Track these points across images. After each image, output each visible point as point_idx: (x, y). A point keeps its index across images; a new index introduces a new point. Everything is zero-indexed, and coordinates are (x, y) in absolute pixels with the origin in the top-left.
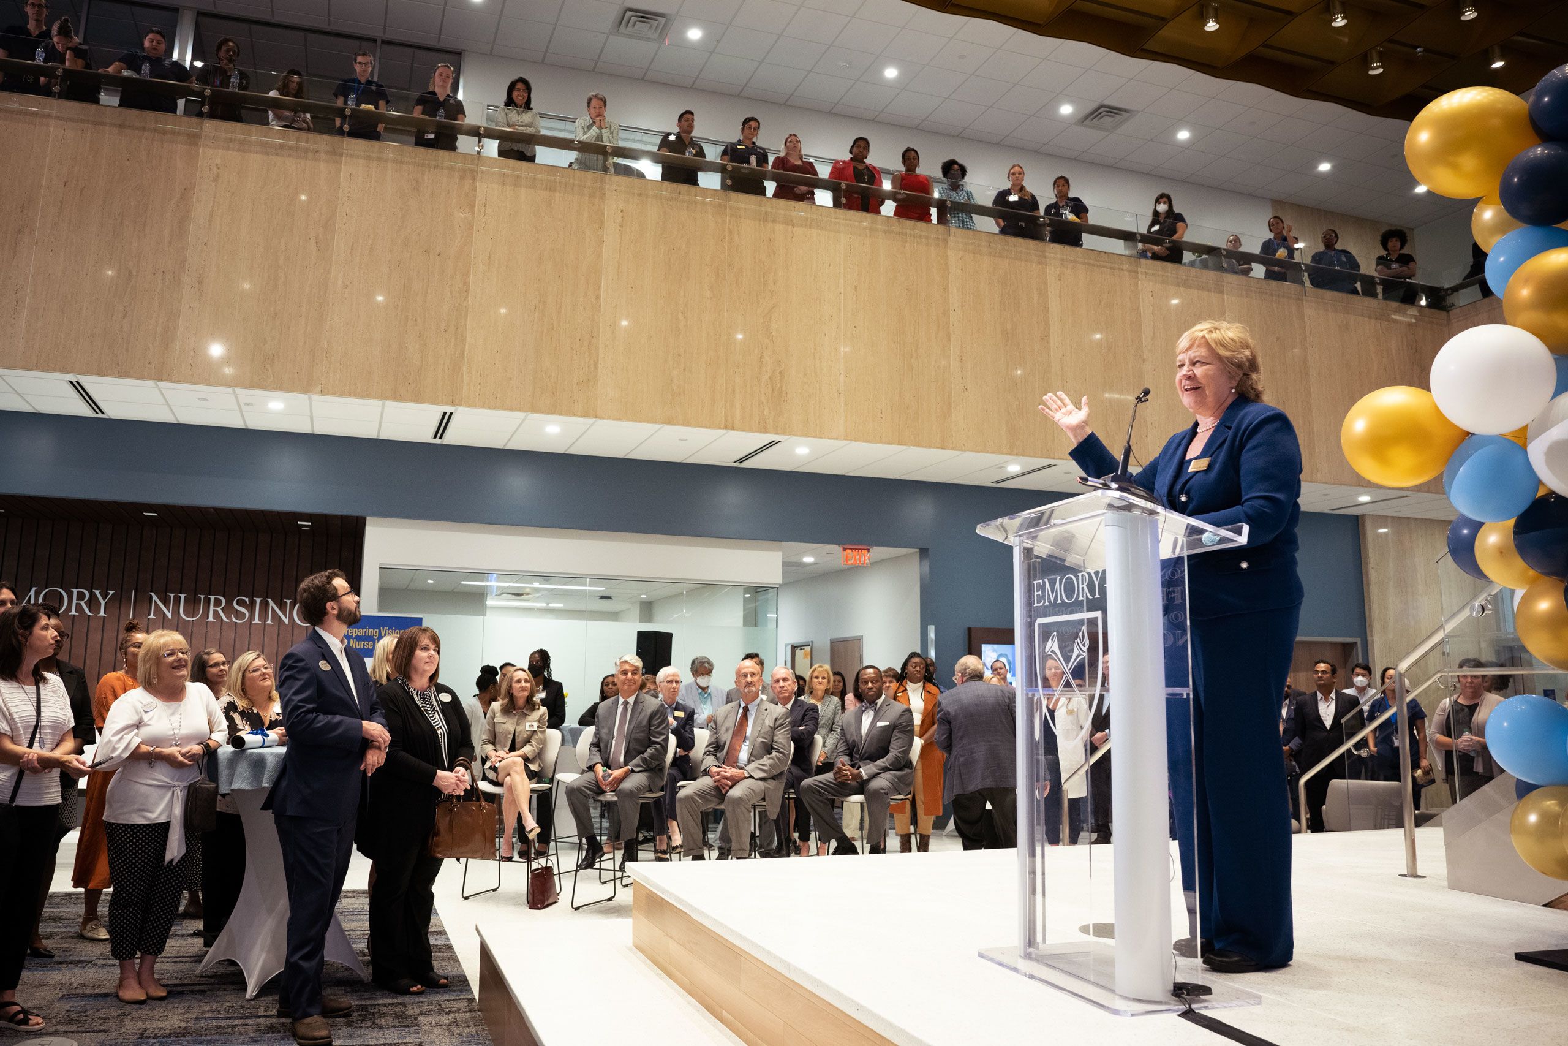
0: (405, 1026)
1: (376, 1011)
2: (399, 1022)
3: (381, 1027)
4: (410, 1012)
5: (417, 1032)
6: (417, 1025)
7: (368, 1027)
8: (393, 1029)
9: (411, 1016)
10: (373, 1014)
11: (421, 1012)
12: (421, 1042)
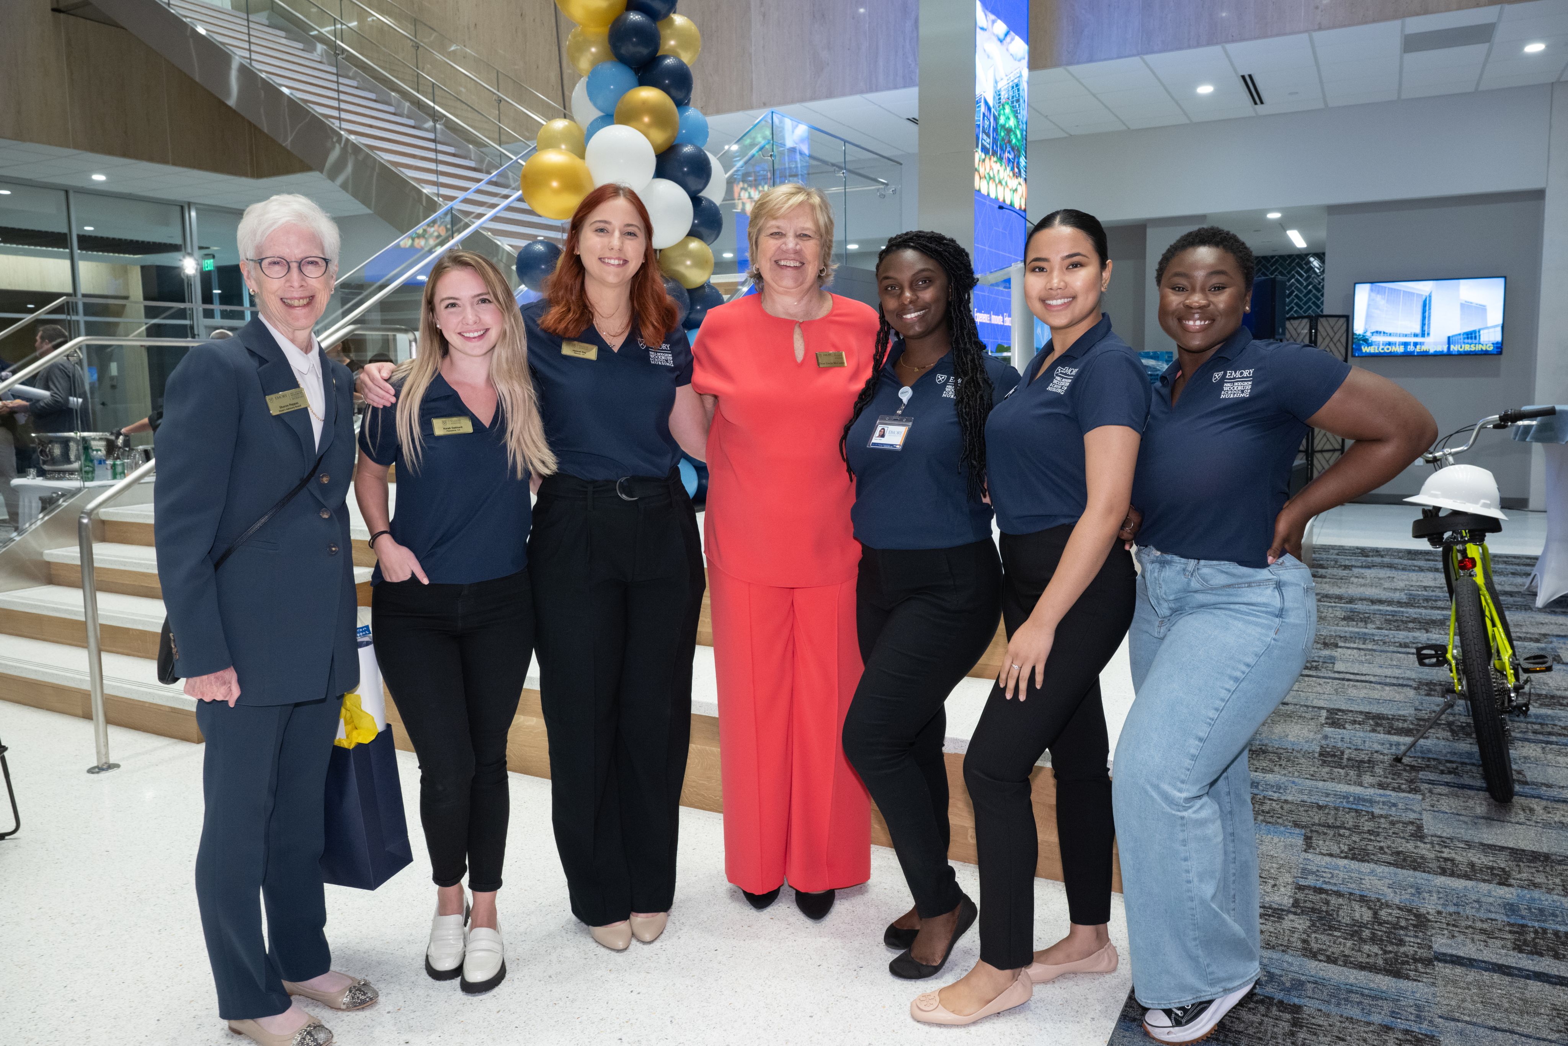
0: (1320, 891)
1: (1366, 948)
2: (1327, 903)
3: (1363, 899)
4: (1301, 923)
5: (1305, 872)
6: (1300, 888)
7: (1388, 906)
8: (1343, 889)
9: (1303, 912)
10: (1374, 939)
11: (1280, 918)
12: (1305, 851)
